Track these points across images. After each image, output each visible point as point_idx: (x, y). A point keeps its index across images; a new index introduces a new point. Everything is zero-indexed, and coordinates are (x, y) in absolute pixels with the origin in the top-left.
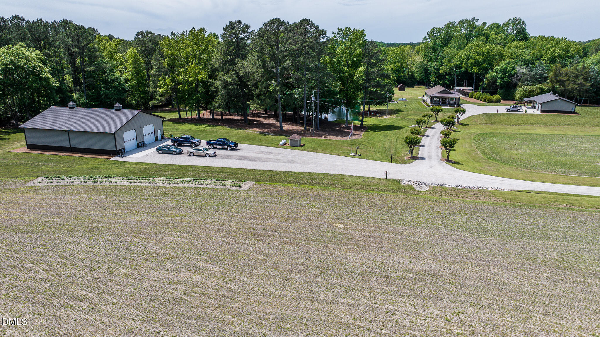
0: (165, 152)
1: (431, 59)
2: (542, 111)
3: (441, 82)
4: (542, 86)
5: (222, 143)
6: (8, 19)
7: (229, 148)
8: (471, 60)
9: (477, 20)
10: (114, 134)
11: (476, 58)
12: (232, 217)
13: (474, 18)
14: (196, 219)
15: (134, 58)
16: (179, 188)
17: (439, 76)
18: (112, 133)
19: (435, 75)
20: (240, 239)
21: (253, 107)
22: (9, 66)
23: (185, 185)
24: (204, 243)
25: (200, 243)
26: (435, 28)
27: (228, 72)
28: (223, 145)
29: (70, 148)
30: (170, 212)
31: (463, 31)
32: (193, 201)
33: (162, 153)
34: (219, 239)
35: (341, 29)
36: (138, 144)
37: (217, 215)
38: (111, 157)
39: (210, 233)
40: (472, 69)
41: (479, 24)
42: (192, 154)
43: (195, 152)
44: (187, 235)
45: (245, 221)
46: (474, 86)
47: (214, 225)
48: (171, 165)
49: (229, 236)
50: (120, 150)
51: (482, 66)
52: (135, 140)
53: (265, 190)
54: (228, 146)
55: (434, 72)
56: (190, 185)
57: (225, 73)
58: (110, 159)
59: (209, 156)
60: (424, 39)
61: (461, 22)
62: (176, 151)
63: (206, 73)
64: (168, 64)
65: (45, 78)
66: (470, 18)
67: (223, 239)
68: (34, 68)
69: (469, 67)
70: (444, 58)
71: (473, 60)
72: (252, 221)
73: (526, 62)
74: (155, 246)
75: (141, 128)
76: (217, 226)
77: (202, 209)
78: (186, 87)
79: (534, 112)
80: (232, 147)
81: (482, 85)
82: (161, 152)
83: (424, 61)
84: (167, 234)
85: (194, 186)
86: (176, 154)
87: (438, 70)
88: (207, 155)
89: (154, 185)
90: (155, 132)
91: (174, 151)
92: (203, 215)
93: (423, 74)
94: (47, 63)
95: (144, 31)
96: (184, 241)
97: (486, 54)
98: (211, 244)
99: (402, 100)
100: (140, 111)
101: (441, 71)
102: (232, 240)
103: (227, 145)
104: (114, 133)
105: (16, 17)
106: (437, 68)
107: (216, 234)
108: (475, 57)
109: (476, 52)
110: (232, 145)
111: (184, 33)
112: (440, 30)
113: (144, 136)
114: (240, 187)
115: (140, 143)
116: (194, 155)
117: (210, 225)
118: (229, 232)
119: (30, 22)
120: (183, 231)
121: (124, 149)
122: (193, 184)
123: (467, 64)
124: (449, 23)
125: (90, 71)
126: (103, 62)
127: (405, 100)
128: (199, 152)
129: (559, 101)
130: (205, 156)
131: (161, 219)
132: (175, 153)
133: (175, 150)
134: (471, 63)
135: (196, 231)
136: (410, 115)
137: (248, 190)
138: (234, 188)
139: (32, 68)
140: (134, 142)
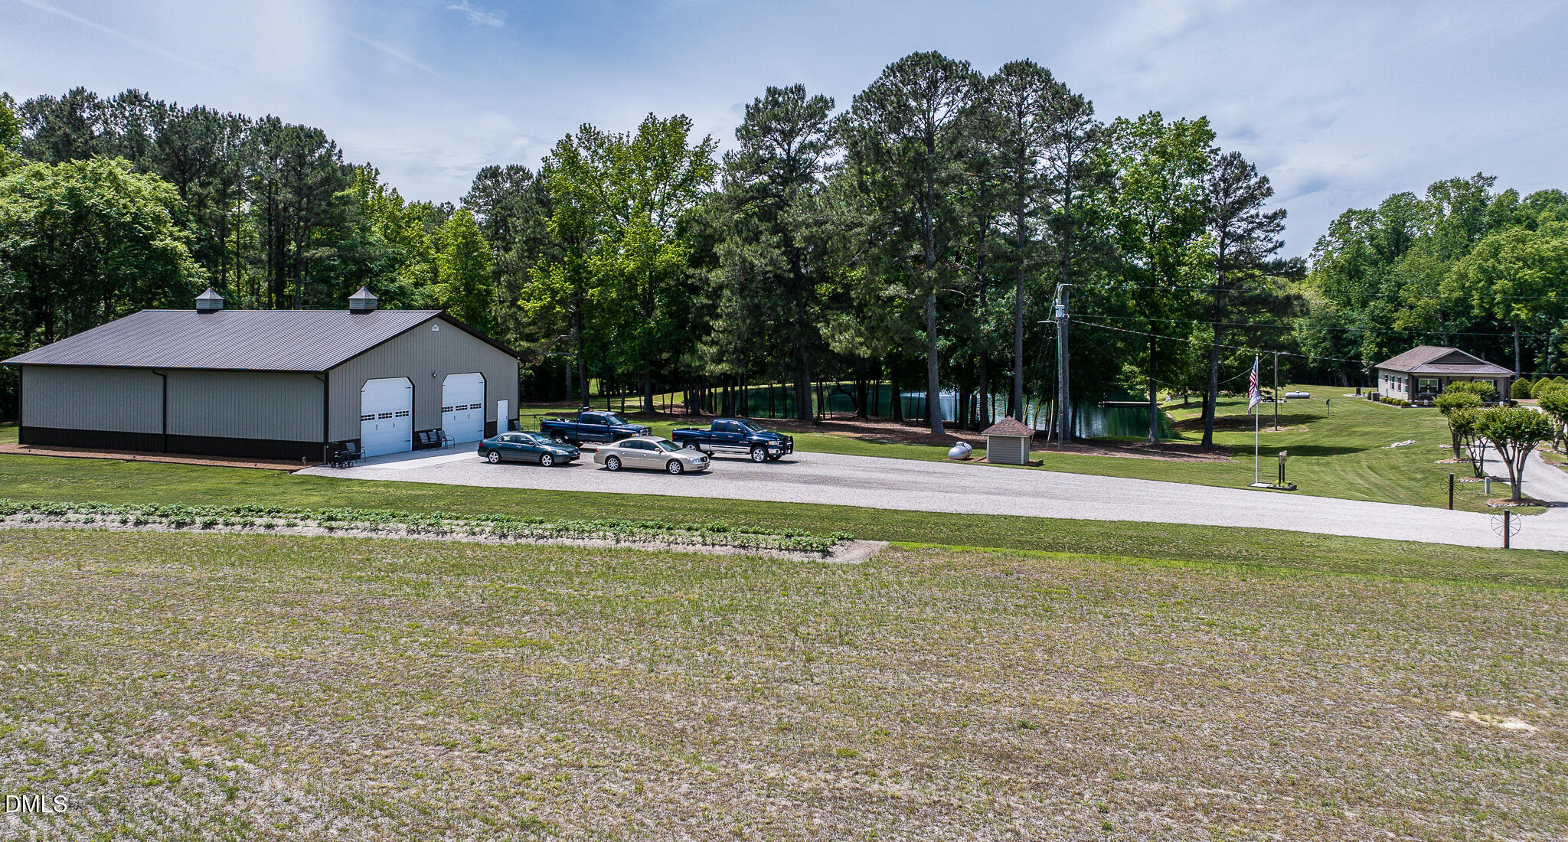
0: (511, 456)
1: (1349, 300)
5: (730, 435)
6: (109, 102)
7: (759, 454)
8: (1498, 285)
9: (1490, 181)
10: (323, 377)
11: (1520, 275)
12: (809, 660)
13: (1480, 175)
14: (603, 661)
15: (464, 237)
16: (541, 550)
17: (1391, 339)
18: (315, 374)
19: (1377, 336)
20: (885, 773)
21: (840, 342)
22: (57, 207)
23: (568, 542)
24: (640, 791)
25: (615, 787)
26: (1355, 213)
27: (757, 240)
28: (734, 442)
29: (165, 437)
30: (470, 630)
31: (1447, 211)
32: (599, 593)
33: (501, 462)
34: (743, 767)
35: (1127, 122)
36: (416, 436)
37: (722, 648)
38: (297, 468)
39: (683, 731)
40: (1509, 310)
41: (1494, 192)
42: (613, 464)
43: (627, 454)
44: (537, 738)
45: (890, 680)
46: (1517, 364)
47: (707, 692)
48: (524, 491)
49: (804, 756)
50: (342, 445)
51: (1544, 299)
52: (408, 420)
53: (949, 566)
54: (754, 446)
55: (1373, 330)
56: (596, 543)
57: (748, 241)
58: (292, 471)
59: (682, 472)
60: (1320, 243)
61: (1437, 189)
62: (552, 455)
63: (681, 250)
64: (561, 226)
65: (165, 249)
66: (1467, 176)
67: (772, 771)
68: (136, 217)
69: (1498, 303)
70: (1399, 285)
71: (1510, 284)
72: (929, 680)
74: (298, 795)
75: (437, 378)
76: (728, 699)
77: (642, 624)
78: (614, 295)
80: (772, 451)
81: (1540, 364)
82: (494, 457)
83: (1327, 306)
84: (413, 726)
85: (611, 543)
86: (554, 465)
87: (1386, 321)
88: (674, 467)
89: (432, 537)
90: (488, 405)
91: (546, 453)
92: (645, 644)
93: (1327, 344)
94: (188, 221)
95: (503, 168)
96: (509, 768)
97: (1554, 264)
98: (687, 795)
99: (1299, 397)
100: (438, 316)
101: (1397, 326)
102: (830, 777)
103: (750, 441)
104: (326, 373)
105: (133, 98)
106: (1382, 317)
107: (723, 740)
108: (1517, 271)
109: (1518, 259)
110: (772, 443)
111: (621, 138)
112: (1368, 217)
113: (443, 410)
114: (825, 553)
115: (427, 432)
116: (620, 469)
117: (683, 693)
118: (804, 729)
119: (164, 106)
120: (515, 719)
121: (357, 442)
122: (604, 537)
123: (1485, 293)
124: (1395, 198)
125: (321, 257)
126: (365, 243)
127: (1307, 397)
128: (642, 455)
130: (667, 472)
131: (410, 653)
132: (547, 460)
133: (549, 448)
134: (1504, 292)
135: (598, 716)
136: (1356, 426)
137: (865, 566)
138: (797, 557)
139: (128, 218)
140: (404, 425)
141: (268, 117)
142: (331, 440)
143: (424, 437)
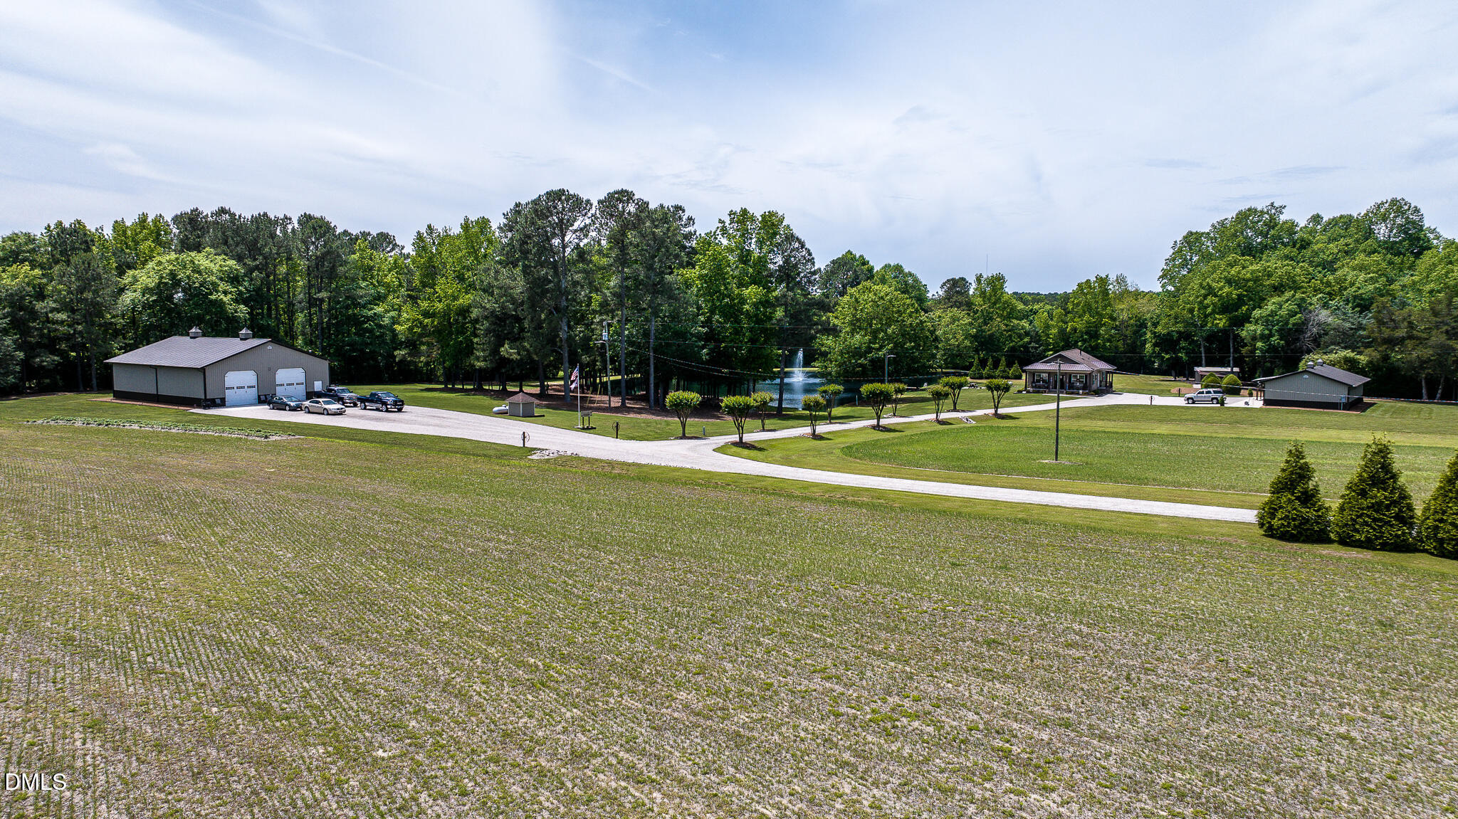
0: (276, 406)
2: (1267, 402)
3: (1167, 356)
4: (1352, 355)
7: (384, 408)
10: (203, 370)
13: (1272, 204)
18: (198, 369)
29: (157, 395)
33: (273, 409)
36: (259, 396)
38: (191, 409)
40: (1214, 319)
43: (311, 405)
50: (214, 400)
52: (255, 390)
54: (382, 404)
59: (328, 414)
62: (289, 405)
73: (1357, 301)
75: (272, 372)
79: (1247, 403)
88: (325, 412)
90: (308, 383)
113: (277, 385)
115: (266, 397)
116: (309, 412)
121: (224, 399)
128: (315, 406)
129: (1306, 376)
130: (323, 414)
132: (288, 408)
133: (289, 403)
134: (1214, 306)
139: (197, 285)
140: (254, 392)
141: (305, 214)
142: (208, 397)
143: (263, 398)
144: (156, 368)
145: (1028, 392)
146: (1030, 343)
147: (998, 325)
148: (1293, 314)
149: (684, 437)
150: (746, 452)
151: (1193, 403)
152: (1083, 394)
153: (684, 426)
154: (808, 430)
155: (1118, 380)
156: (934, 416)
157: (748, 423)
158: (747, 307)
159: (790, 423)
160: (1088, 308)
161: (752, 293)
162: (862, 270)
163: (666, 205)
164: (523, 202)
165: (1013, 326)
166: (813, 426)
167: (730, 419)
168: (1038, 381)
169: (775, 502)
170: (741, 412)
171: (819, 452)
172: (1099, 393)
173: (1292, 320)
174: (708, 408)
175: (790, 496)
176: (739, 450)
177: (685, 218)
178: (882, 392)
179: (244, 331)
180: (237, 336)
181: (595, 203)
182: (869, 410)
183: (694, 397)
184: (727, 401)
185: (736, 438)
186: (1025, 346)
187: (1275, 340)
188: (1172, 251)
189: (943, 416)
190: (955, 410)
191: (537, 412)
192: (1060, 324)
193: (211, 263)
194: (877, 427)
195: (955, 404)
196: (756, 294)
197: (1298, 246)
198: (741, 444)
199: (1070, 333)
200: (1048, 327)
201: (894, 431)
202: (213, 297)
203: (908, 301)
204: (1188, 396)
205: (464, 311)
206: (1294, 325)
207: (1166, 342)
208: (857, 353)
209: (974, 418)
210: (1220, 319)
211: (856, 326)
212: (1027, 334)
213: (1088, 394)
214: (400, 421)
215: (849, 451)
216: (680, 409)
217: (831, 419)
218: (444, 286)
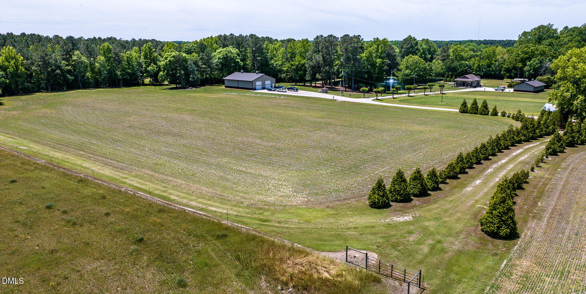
2: (514, 90)
22: (225, 56)
29: (239, 87)
33: (268, 90)
36: (262, 88)
38: (250, 90)
52: (262, 85)
68: (234, 57)
75: (265, 81)
79: (509, 91)
88: (282, 91)
90: (271, 84)
94: (240, 55)
103: (293, 89)
104: (252, 81)
113: (266, 85)
116: (278, 91)
121: (256, 88)
132: (272, 90)
142: (253, 88)
144: (238, 81)
145: (455, 87)
146: (468, 69)
147: (456, 64)
148: (537, 64)
149: (364, 98)
150: (378, 101)
151: (497, 90)
152: (470, 87)
153: (364, 95)
154: (392, 96)
155: (483, 82)
156: (424, 93)
157: (379, 94)
158: (377, 64)
159: (388, 95)
160: (488, 58)
161: (379, 61)
162: (414, 42)
163: (356, 35)
164: (319, 35)
165: (462, 63)
166: (393, 95)
167: (375, 93)
168: (458, 84)
169: (385, 108)
170: (377, 92)
171: (393, 101)
172: (475, 87)
173: (537, 66)
174: (370, 91)
175: (387, 107)
176: (377, 100)
177: (361, 39)
178: (410, 88)
179: (242, 71)
180: (240, 72)
181: (339, 38)
182: (407, 91)
183: (367, 89)
184: (375, 90)
185: (376, 98)
186: (466, 70)
187: (531, 72)
188: (518, 38)
189: (426, 93)
190: (431, 92)
191: (328, 91)
192: (478, 63)
193: (233, 51)
194: (409, 96)
195: (431, 90)
196: (380, 61)
197: (555, 38)
198: (377, 99)
199: (481, 66)
200: (474, 64)
201: (413, 97)
202: (236, 60)
203: (422, 60)
204: (496, 88)
205: (303, 65)
206: (537, 67)
207: (508, 70)
208: (407, 75)
209: (434, 94)
210: (520, 64)
211: (407, 68)
212: (467, 66)
213: (471, 88)
214: (298, 93)
215: (400, 101)
216: (364, 92)
217: (397, 94)
218: (298, 58)
